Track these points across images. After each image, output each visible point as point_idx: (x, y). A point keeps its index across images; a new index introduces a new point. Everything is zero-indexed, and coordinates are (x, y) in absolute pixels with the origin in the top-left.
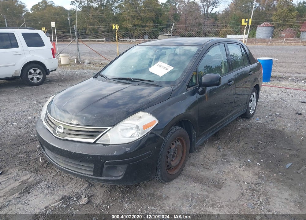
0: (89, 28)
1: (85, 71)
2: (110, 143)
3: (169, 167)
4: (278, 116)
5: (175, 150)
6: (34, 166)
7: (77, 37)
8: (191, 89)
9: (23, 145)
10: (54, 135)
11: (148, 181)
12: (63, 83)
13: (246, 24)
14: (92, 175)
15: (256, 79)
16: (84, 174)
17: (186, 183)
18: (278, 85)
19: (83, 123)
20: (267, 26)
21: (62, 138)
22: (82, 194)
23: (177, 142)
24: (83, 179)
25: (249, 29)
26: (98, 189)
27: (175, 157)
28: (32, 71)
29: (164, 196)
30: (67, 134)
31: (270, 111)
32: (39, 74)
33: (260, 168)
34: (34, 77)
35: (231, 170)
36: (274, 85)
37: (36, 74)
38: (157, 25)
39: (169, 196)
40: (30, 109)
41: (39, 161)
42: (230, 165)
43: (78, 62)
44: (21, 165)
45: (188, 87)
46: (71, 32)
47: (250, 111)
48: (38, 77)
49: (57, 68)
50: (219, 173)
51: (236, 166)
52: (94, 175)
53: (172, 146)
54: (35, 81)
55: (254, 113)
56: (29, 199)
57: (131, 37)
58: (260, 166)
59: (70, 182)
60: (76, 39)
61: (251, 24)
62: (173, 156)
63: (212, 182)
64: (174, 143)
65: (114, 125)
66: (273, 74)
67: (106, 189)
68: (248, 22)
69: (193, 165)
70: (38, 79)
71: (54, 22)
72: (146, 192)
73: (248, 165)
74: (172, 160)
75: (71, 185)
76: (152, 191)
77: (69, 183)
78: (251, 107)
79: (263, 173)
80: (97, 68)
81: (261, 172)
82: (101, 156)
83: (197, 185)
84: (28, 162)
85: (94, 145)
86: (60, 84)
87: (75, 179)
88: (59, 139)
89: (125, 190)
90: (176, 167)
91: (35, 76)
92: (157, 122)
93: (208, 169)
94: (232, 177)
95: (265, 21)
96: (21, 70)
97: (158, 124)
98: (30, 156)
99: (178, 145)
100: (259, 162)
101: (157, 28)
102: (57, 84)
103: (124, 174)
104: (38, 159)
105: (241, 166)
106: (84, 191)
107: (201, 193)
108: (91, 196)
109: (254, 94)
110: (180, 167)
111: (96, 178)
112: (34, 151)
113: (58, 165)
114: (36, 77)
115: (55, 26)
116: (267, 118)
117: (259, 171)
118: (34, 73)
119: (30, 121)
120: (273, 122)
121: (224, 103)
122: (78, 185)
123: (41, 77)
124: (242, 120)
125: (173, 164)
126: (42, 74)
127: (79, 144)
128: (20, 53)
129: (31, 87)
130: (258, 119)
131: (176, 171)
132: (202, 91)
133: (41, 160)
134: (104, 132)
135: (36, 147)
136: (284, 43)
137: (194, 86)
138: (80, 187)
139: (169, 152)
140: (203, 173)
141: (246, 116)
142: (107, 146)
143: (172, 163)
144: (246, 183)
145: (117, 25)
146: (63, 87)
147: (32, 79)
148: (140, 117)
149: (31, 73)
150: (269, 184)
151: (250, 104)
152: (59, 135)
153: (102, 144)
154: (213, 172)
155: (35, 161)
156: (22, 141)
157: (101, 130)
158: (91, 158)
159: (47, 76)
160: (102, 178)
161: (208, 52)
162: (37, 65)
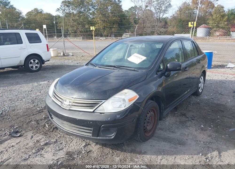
0: (70, 29)
1: (70, 61)
2: (105, 112)
3: (145, 130)
4: (220, 94)
5: (149, 118)
6: (43, 130)
7: (63, 36)
8: (159, 73)
9: (33, 115)
10: (62, 107)
11: (129, 141)
12: (54, 70)
13: (192, 26)
14: (90, 136)
15: (203, 67)
16: (85, 135)
17: (158, 142)
18: (217, 71)
19: (84, 97)
20: (205, 27)
21: (69, 109)
22: (82, 150)
23: (151, 112)
24: (81, 140)
25: (194, 30)
26: (93, 146)
27: (149, 123)
28: (32, 61)
29: (143, 152)
30: (72, 105)
31: (214, 90)
32: (37, 63)
33: (211, 131)
34: (33, 66)
35: (190, 133)
36: (215, 71)
37: (35, 63)
38: (121, 27)
39: (146, 151)
40: (33, 90)
41: (46, 127)
42: (189, 129)
43: (64, 55)
44: (34, 130)
45: (158, 71)
46: (56, 32)
47: (199, 90)
48: (36, 65)
49: (50, 59)
50: (182, 135)
51: (193, 130)
52: (93, 136)
53: (147, 115)
54: (34, 69)
55: (202, 91)
56: (44, 154)
57: (102, 36)
58: (211, 130)
59: (72, 141)
60: (62, 37)
61: (195, 26)
62: (148, 122)
63: (177, 142)
64: (149, 112)
65: (107, 99)
66: (213, 63)
67: (99, 147)
68: (193, 24)
69: (162, 129)
70: (36, 67)
71: (45, 25)
72: (129, 149)
73: (202, 129)
74: (147, 126)
75: (73, 144)
76: (133, 148)
77: (71, 143)
78: (200, 87)
79: (214, 135)
80: (79, 59)
81: (212, 135)
82: (98, 121)
83: (167, 143)
84: (38, 128)
85: (93, 114)
86: (53, 71)
87: (75, 140)
88: (66, 109)
89: (113, 147)
90: (150, 131)
91: (34, 64)
92: (138, 97)
93: (173, 132)
94: (191, 138)
95: (203, 24)
96: (24, 60)
97: (138, 98)
98: (39, 123)
99: (152, 114)
100: (210, 127)
101: (121, 29)
102: (51, 71)
103: (115, 135)
104: (45, 125)
105: (197, 130)
106: (83, 148)
107: (170, 149)
108: (89, 152)
109: (202, 77)
110: (152, 131)
111: (94, 138)
112: (42, 120)
113: (64, 129)
114: (35, 66)
115: (46, 28)
116: (212, 95)
117: (211, 133)
118: (33, 63)
119: (35, 98)
120: (217, 98)
121: (180, 85)
122: (78, 144)
123: (38, 66)
124: (193, 97)
125: (149, 128)
126: (39, 64)
127: (81, 113)
128: (24, 48)
129: (31, 73)
130: (205, 96)
131: (150, 133)
132: (168, 74)
133: (47, 126)
134: (100, 104)
135: (42, 116)
136: (219, 40)
137: (162, 71)
138: (80, 145)
139: (145, 119)
140: (169, 135)
141: (196, 94)
142: (103, 114)
143: (147, 127)
144: (202, 142)
145: (94, 27)
146: (55, 73)
147: (32, 67)
148: (126, 93)
149: (31, 63)
150: (219, 142)
151: (200, 85)
152: (66, 107)
153: (99, 113)
154: (177, 134)
155: (43, 127)
156: (32, 113)
157: (98, 102)
158: (91, 123)
159: (43, 65)
160: (98, 138)
161: (171, 46)
162: (36, 57)
